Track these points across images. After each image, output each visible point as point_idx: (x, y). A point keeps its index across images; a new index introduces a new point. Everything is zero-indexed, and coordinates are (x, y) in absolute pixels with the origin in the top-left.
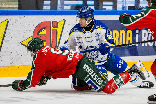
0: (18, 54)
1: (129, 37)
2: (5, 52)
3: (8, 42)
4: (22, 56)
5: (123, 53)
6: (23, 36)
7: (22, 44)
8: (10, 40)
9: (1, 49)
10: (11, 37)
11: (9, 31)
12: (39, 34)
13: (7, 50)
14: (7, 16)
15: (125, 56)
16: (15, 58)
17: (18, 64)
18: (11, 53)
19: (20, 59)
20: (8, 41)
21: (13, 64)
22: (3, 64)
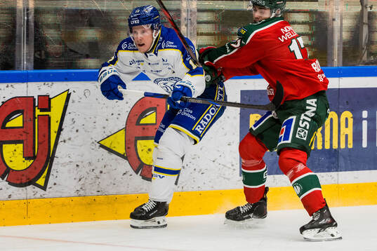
0: (93, 170)
1: (347, 126)
2: (64, 165)
3: (70, 142)
4: (101, 172)
5: (333, 163)
6: (104, 128)
7: (102, 146)
8: (75, 138)
9: (55, 158)
10: (77, 131)
11: (72, 116)
12: (141, 123)
13: (67, 160)
14: (65, 83)
15: (337, 171)
16: (86, 179)
17: (93, 192)
18: (77, 166)
19: (98, 181)
20: (70, 139)
21: (82, 192)
22: (60, 192)
